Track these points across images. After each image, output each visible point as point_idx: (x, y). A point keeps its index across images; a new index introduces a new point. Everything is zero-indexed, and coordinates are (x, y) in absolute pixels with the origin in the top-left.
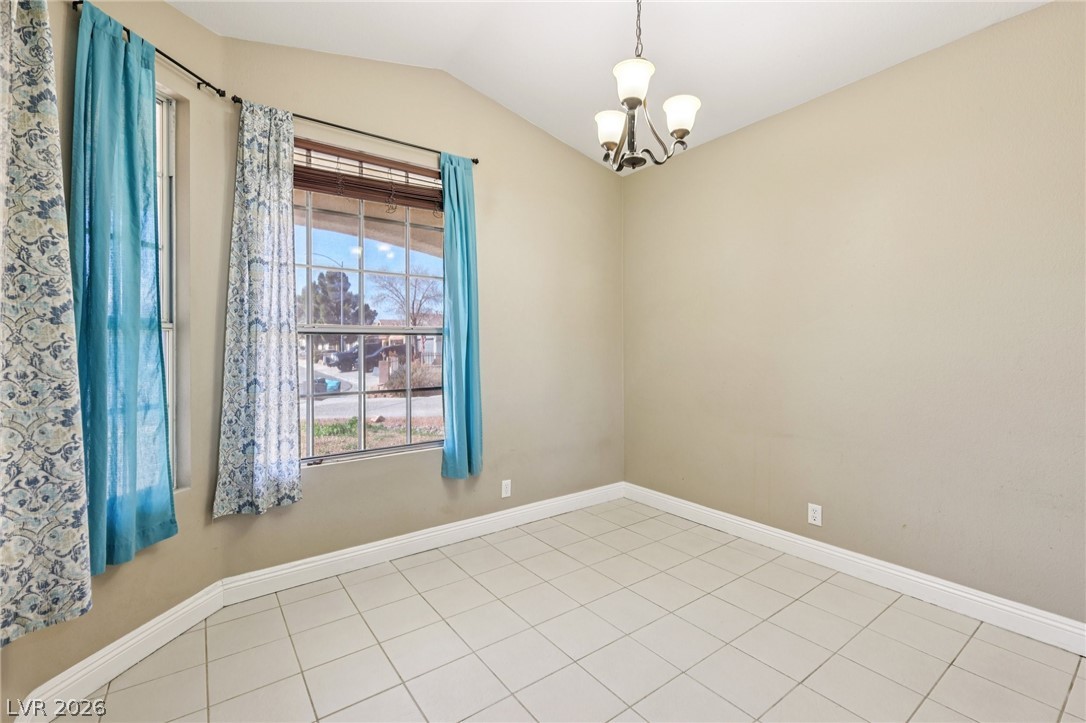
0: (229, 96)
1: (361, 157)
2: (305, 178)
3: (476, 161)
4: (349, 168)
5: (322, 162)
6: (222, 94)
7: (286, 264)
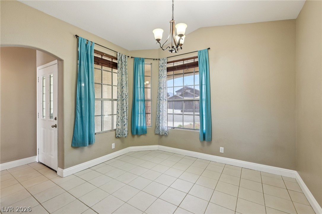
0: (158, 59)
1: (183, 60)
2: (169, 69)
3: (209, 49)
4: (181, 63)
5: (171, 65)
6: (157, 59)
7: (165, 88)
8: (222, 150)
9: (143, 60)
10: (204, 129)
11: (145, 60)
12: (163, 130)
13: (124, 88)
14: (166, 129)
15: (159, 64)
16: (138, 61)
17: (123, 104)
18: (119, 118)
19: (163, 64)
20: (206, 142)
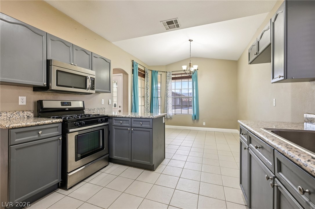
8: (204, 124)
9: (157, 72)
10: (195, 113)
11: (158, 72)
12: (170, 116)
13: (148, 89)
14: (171, 115)
15: (166, 75)
16: (154, 73)
17: (148, 99)
18: (145, 108)
19: (169, 75)
20: (196, 120)
